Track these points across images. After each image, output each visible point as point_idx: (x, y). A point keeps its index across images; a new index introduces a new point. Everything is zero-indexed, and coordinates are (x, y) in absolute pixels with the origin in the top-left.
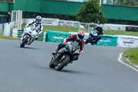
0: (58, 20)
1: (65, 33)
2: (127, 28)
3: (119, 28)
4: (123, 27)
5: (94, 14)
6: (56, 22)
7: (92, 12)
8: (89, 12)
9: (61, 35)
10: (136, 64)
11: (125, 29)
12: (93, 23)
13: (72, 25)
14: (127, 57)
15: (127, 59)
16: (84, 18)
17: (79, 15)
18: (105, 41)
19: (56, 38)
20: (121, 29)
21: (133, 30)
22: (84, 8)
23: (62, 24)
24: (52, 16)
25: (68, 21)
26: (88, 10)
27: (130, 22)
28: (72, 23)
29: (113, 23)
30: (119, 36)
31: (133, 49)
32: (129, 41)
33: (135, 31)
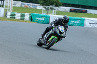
0: (20, 3)
2: (71, 10)
3: (65, 10)
4: (68, 9)
11: (69, 10)
12: (51, 6)
13: (31, 7)
21: (75, 11)
23: (23, 6)
25: (28, 4)
27: (73, 5)
28: (31, 5)
30: (86, 18)
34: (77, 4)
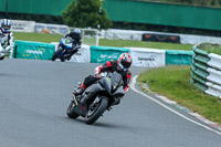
0: (33, 23)
1: (45, 44)
2: (144, 36)
3: (132, 37)
4: (138, 34)
5: (92, 14)
6: (30, 26)
7: (88, 11)
8: (83, 11)
9: (38, 47)
10: (159, 94)
11: (140, 38)
13: (56, 31)
14: (144, 82)
15: (145, 86)
16: (76, 20)
17: (67, 15)
18: (109, 57)
19: (30, 51)
20: (135, 37)
21: (154, 39)
22: (76, 5)
23: (39, 30)
24: (25, 17)
25: (50, 25)
26: (82, 7)
27: (149, 27)
28: (57, 28)
29: (122, 28)
30: (132, 49)
31: (154, 69)
32: (147, 57)
33: (157, 41)
34: (158, 23)
